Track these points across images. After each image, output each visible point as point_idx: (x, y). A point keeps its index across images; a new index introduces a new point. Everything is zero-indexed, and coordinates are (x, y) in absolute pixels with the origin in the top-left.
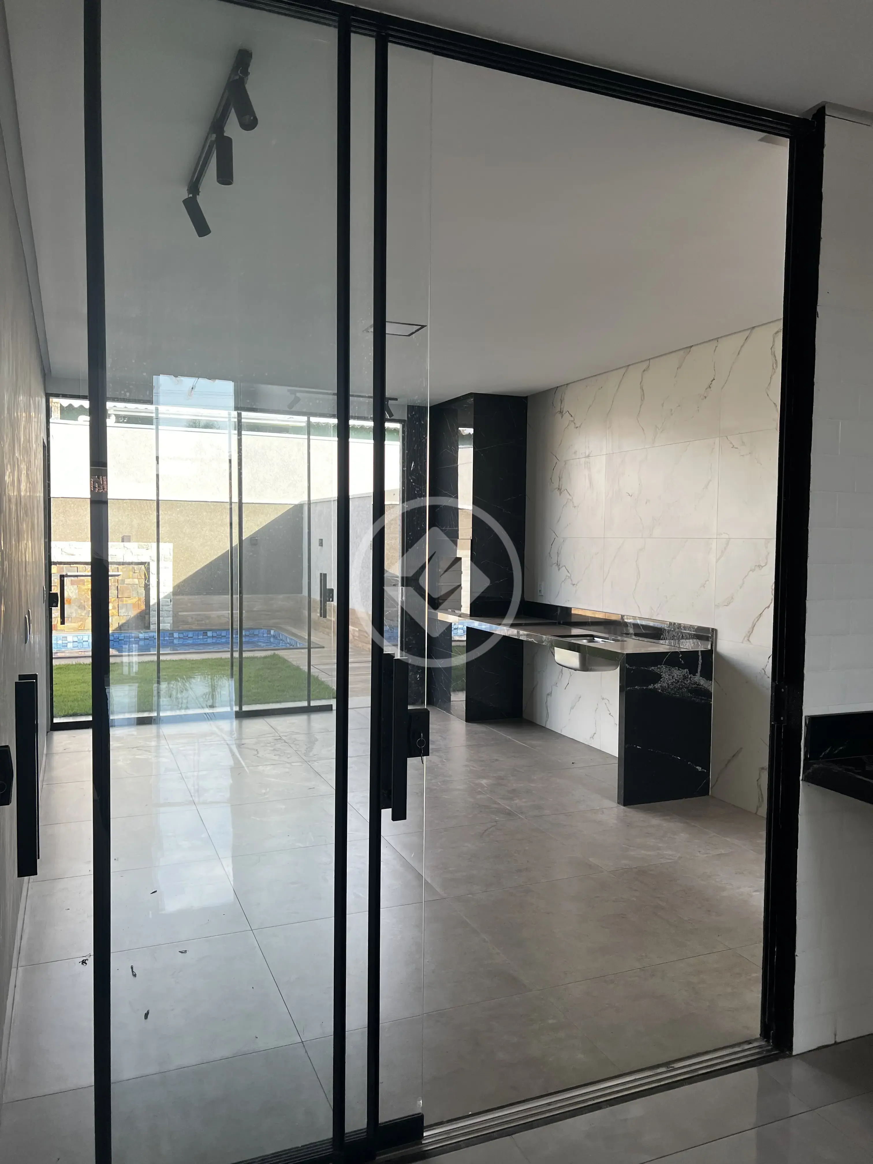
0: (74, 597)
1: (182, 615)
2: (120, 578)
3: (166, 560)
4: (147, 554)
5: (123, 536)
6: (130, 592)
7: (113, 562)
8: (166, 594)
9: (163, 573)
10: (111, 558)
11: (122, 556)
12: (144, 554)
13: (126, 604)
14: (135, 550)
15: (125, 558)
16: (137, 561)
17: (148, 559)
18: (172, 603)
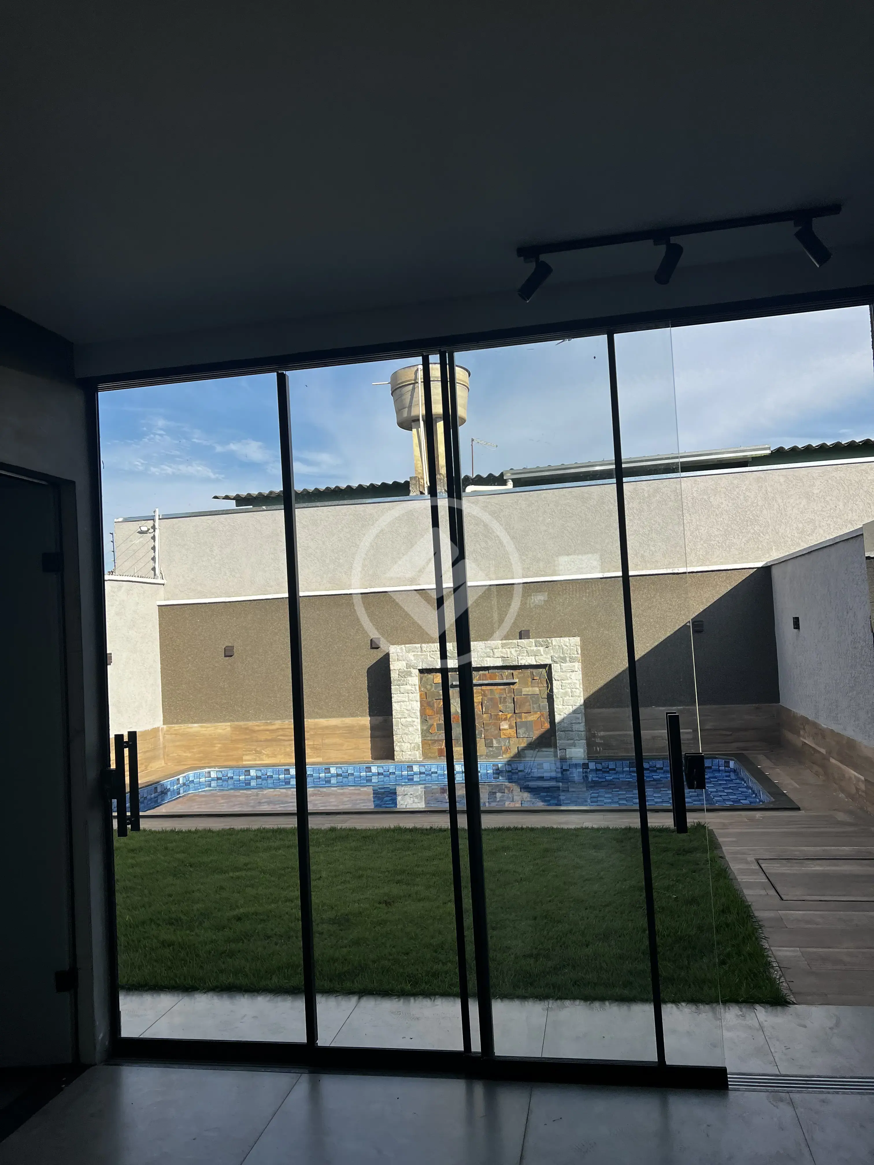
2: (515, 687)
3: (572, 660)
4: (547, 654)
5: (521, 631)
6: (530, 705)
7: (506, 666)
8: (575, 708)
9: (569, 679)
10: (502, 660)
11: (516, 658)
12: (544, 653)
13: (526, 722)
14: (532, 648)
15: (519, 660)
16: (535, 663)
17: (548, 661)
18: (584, 719)
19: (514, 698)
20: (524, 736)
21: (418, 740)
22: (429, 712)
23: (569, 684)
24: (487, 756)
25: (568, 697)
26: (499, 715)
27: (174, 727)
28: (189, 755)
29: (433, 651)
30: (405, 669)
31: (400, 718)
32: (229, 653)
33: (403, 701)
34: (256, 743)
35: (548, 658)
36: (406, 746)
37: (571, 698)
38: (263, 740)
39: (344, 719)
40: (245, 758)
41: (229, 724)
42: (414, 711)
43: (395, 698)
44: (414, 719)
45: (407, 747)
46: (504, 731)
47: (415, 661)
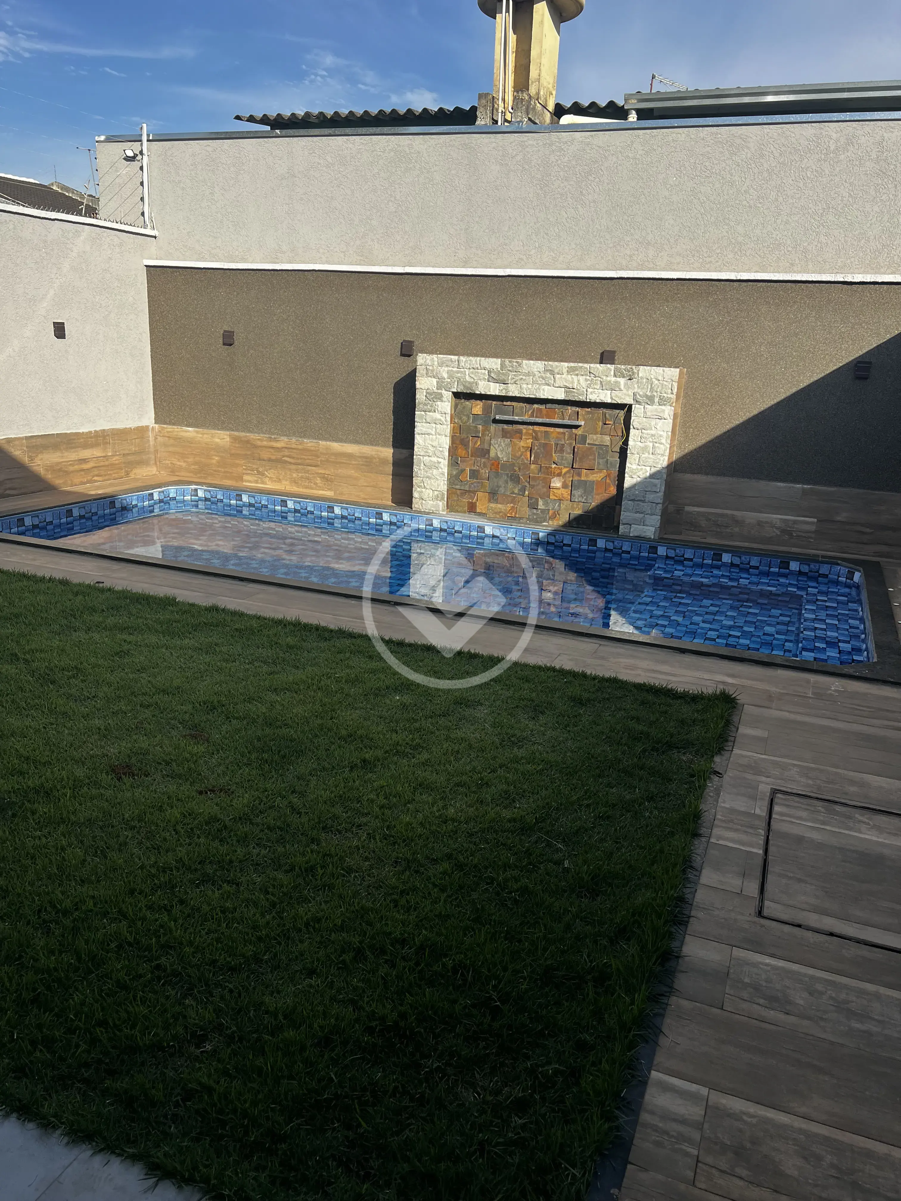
0: (505, 459)
1: (689, 513)
2: (579, 432)
3: (663, 401)
4: (628, 388)
5: (603, 352)
6: (594, 459)
7: (569, 401)
8: (654, 470)
9: (653, 428)
10: (566, 392)
11: (585, 390)
12: (625, 386)
13: (586, 482)
14: (608, 379)
15: (588, 393)
16: (609, 401)
17: (628, 400)
18: (663, 488)
19: (574, 447)
20: (580, 499)
21: (443, 486)
22: (461, 452)
23: (653, 435)
24: (528, 519)
25: (646, 455)
26: (551, 468)
27: (166, 428)
28: (184, 464)
29: (473, 368)
30: (435, 389)
31: (423, 456)
32: (228, 340)
33: (428, 434)
34: (258, 462)
35: (629, 395)
36: (427, 493)
37: (651, 456)
38: (266, 459)
39: (361, 446)
40: (246, 477)
41: (228, 433)
42: (441, 449)
43: (420, 427)
44: (440, 460)
45: (429, 494)
46: (555, 491)
47: (449, 380)
